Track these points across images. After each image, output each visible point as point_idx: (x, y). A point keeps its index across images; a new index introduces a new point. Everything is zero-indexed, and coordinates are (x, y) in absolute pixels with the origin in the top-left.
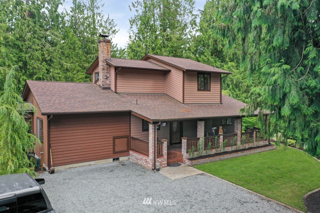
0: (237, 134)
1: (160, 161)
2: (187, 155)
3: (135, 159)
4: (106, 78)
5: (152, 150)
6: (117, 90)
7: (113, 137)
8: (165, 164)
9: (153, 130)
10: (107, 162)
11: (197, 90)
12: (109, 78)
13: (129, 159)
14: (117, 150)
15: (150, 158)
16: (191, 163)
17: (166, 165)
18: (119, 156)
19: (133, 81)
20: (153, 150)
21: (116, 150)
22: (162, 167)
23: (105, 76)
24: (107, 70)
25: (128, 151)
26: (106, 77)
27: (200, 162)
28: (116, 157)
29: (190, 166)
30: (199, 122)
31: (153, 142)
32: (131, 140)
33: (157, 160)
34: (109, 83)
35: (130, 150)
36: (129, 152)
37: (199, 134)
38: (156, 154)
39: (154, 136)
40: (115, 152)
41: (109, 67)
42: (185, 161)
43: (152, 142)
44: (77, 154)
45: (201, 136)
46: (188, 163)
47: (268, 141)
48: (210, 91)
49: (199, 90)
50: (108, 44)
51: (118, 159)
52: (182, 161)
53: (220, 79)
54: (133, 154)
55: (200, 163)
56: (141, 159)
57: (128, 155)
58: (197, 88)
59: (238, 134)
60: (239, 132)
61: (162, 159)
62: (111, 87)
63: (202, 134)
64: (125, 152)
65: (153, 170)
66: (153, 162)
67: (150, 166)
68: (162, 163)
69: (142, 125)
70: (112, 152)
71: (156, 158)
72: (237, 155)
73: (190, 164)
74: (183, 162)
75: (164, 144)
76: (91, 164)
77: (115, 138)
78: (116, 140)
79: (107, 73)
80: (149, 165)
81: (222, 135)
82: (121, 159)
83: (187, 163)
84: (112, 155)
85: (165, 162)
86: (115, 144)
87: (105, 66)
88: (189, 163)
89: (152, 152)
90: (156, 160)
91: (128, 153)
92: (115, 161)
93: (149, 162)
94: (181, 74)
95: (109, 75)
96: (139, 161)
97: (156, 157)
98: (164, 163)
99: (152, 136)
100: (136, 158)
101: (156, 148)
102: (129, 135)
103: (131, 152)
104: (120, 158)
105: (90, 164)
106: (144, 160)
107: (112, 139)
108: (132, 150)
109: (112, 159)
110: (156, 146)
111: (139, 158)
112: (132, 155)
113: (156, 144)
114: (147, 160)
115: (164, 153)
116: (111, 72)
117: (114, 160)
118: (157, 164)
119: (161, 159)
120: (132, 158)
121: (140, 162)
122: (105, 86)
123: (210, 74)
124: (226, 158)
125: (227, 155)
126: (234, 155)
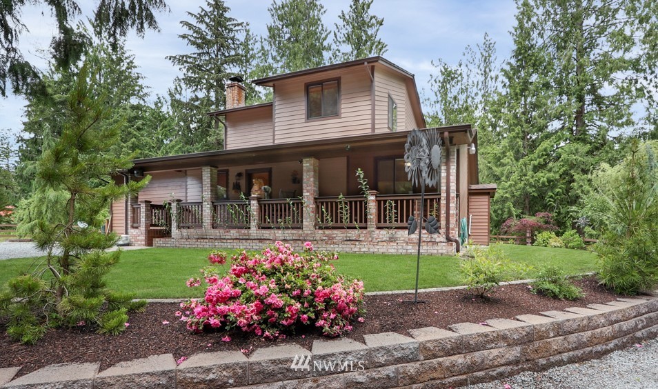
2: (178, 231)
38: (129, 222)
45: (204, 198)
48: (339, 116)
59: (305, 199)
60: (306, 194)
63: (207, 193)
75: (141, 208)
81: (254, 199)
90: (128, 230)
98: (140, 238)
101: (129, 213)
110: (129, 208)
115: (141, 222)
123: (338, 80)
124: (229, 247)
125: (232, 241)
126: (251, 245)
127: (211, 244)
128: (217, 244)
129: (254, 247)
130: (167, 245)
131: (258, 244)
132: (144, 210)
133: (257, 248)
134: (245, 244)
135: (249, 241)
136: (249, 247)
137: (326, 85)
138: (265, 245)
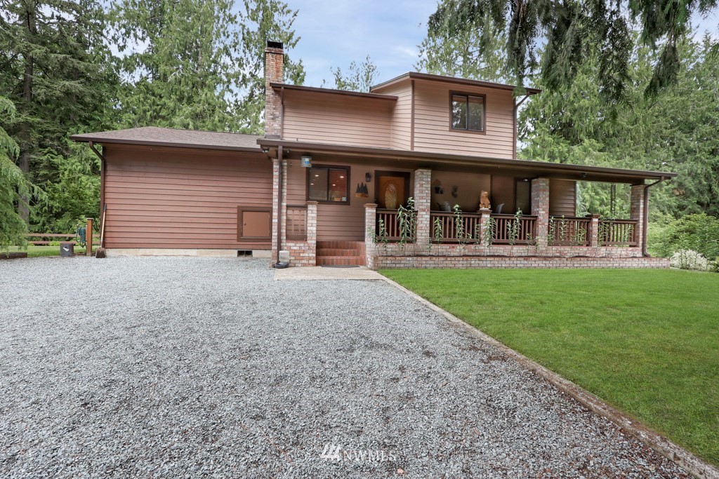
0: (537, 217)
1: (295, 248)
2: (377, 246)
4: (273, 119)
6: (285, 135)
7: (239, 208)
8: (309, 258)
10: (225, 255)
11: (448, 129)
12: (277, 117)
14: (246, 234)
16: (373, 261)
17: (314, 262)
18: (251, 247)
19: (319, 121)
21: (244, 235)
22: (300, 265)
23: (271, 115)
25: (270, 239)
26: (272, 117)
27: (402, 262)
28: (244, 249)
29: (372, 269)
31: (277, 200)
33: (286, 244)
34: (278, 127)
38: (284, 231)
40: (241, 238)
42: (368, 258)
43: (274, 200)
44: (159, 230)
45: (421, 207)
47: (641, 248)
48: (484, 133)
49: (452, 128)
50: (278, 56)
51: (249, 253)
53: (512, 109)
55: (402, 265)
58: (448, 124)
59: (541, 218)
60: (542, 212)
61: (302, 245)
63: (425, 201)
64: (266, 242)
65: (274, 266)
66: (276, 248)
68: (301, 255)
69: (306, 190)
70: (235, 237)
71: (284, 241)
72: (526, 262)
74: (366, 262)
75: (308, 211)
76: (190, 254)
77: (242, 211)
78: (245, 213)
79: (274, 109)
81: (486, 212)
82: (255, 253)
83: (369, 263)
84: (235, 242)
85: (311, 255)
86: (242, 221)
90: (283, 244)
91: (271, 243)
92: (242, 256)
95: (277, 113)
98: (306, 255)
101: (283, 217)
104: (254, 252)
105: (187, 253)
107: (236, 211)
109: (236, 252)
110: (283, 211)
113: (283, 207)
115: (308, 231)
117: (240, 253)
119: (298, 245)
122: (269, 134)
123: (484, 97)
124: (489, 265)
125: (492, 259)
126: (515, 262)
127: (465, 262)
128: (473, 262)
129: (518, 265)
130: (398, 266)
131: (522, 262)
132: (315, 215)
133: (522, 265)
134: (508, 262)
135: (513, 259)
136: (513, 265)
137: (472, 98)
138: (530, 262)
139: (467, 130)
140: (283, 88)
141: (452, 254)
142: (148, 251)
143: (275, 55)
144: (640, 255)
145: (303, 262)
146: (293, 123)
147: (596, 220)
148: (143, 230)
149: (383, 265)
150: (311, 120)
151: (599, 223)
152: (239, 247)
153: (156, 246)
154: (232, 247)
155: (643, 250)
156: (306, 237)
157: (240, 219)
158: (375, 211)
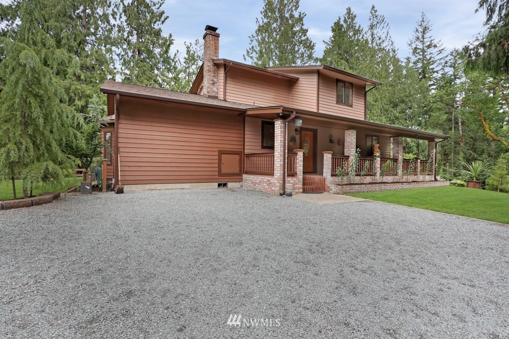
1: (292, 182)
2: (332, 179)
3: (252, 185)
4: (213, 84)
5: (279, 163)
6: (227, 97)
7: (219, 151)
8: (299, 188)
9: (282, 130)
10: (210, 187)
11: (336, 102)
12: (216, 83)
13: (242, 186)
14: (224, 171)
15: (276, 177)
16: (341, 189)
17: (301, 190)
18: (227, 180)
19: (248, 89)
20: (282, 163)
21: (222, 171)
22: (294, 192)
24: (214, 72)
25: (240, 174)
26: (212, 82)
27: (354, 188)
28: (223, 182)
29: (340, 194)
30: (348, 133)
31: (282, 149)
32: (246, 158)
33: (288, 179)
34: (216, 91)
35: (244, 173)
36: (242, 176)
37: (347, 150)
38: (286, 170)
39: (282, 139)
40: (220, 174)
41: (217, 69)
42: (329, 187)
43: (279, 148)
44: (162, 169)
45: (352, 154)
46: (335, 190)
48: (352, 106)
49: (338, 103)
50: (216, 38)
51: (225, 185)
52: (324, 188)
53: (364, 93)
54: (248, 178)
55: (354, 191)
56: (260, 183)
57: (241, 180)
58: (335, 100)
59: (400, 159)
60: (400, 157)
61: (295, 179)
62: (219, 96)
63: (353, 150)
64: (237, 176)
65: (281, 195)
66: (282, 182)
67: (277, 188)
68: (295, 186)
69: (262, 139)
70: (217, 173)
71: (286, 177)
73: (338, 191)
74: (326, 189)
75: (297, 157)
76: (185, 188)
77: (221, 153)
78: (222, 155)
79: (214, 76)
80: (274, 188)
81: (378, 157)
82: (230, 185)
83: (333, 190)
84: (217, 177)
86: (221, 161)
87: (212, 67)
88: (338, 189)
89: (279, 165)
90: (286, 179)
91: (240, 177)
92: (221, 187)
93: (274, 183)
94: (314, 79)
95: (216, 80)
96: (257, 185)
97: (286, 175)
98: (297, 186)
99: (280, 139)
100: (252, 183)
101: (286, 161)
102: (242, 150)
103: (245, 176)
104: (228, 183)
105: (183, 187)
106: (266, 182)
107: (217, 153)
108: (246, 173)
109: (217, 184)
110: (286, 156)
111: (257, 181)
112: (246, 180)
113: (286, 153)
114: (271, 181)
115: (297, 170)
116: (220, 75)
117: (219, 185)
118: (287, 185)
119: (293, 179)
120: (246, 184)
121: (259, 188)
122: (210, 94)
123: (352, 84)
132: (302, 159)
137: (346, 84)
139: (344, 104)
140: (231, 63)
141: (365, 182)
142: (153, 186)
143: (214, 37)
144: (434, 180)
145: (296, 191)
146: (232, 89)
147: (419, 161)
148: (150, 169)
149: (345, 191)
150: (243, 88)
151: (421, 163)
152: (218, 180)
153: (159, 182)
154: (214, 180)
155: (435, 177)
156: (296, 174)
157: (220, 160)
158: (331, 156)
